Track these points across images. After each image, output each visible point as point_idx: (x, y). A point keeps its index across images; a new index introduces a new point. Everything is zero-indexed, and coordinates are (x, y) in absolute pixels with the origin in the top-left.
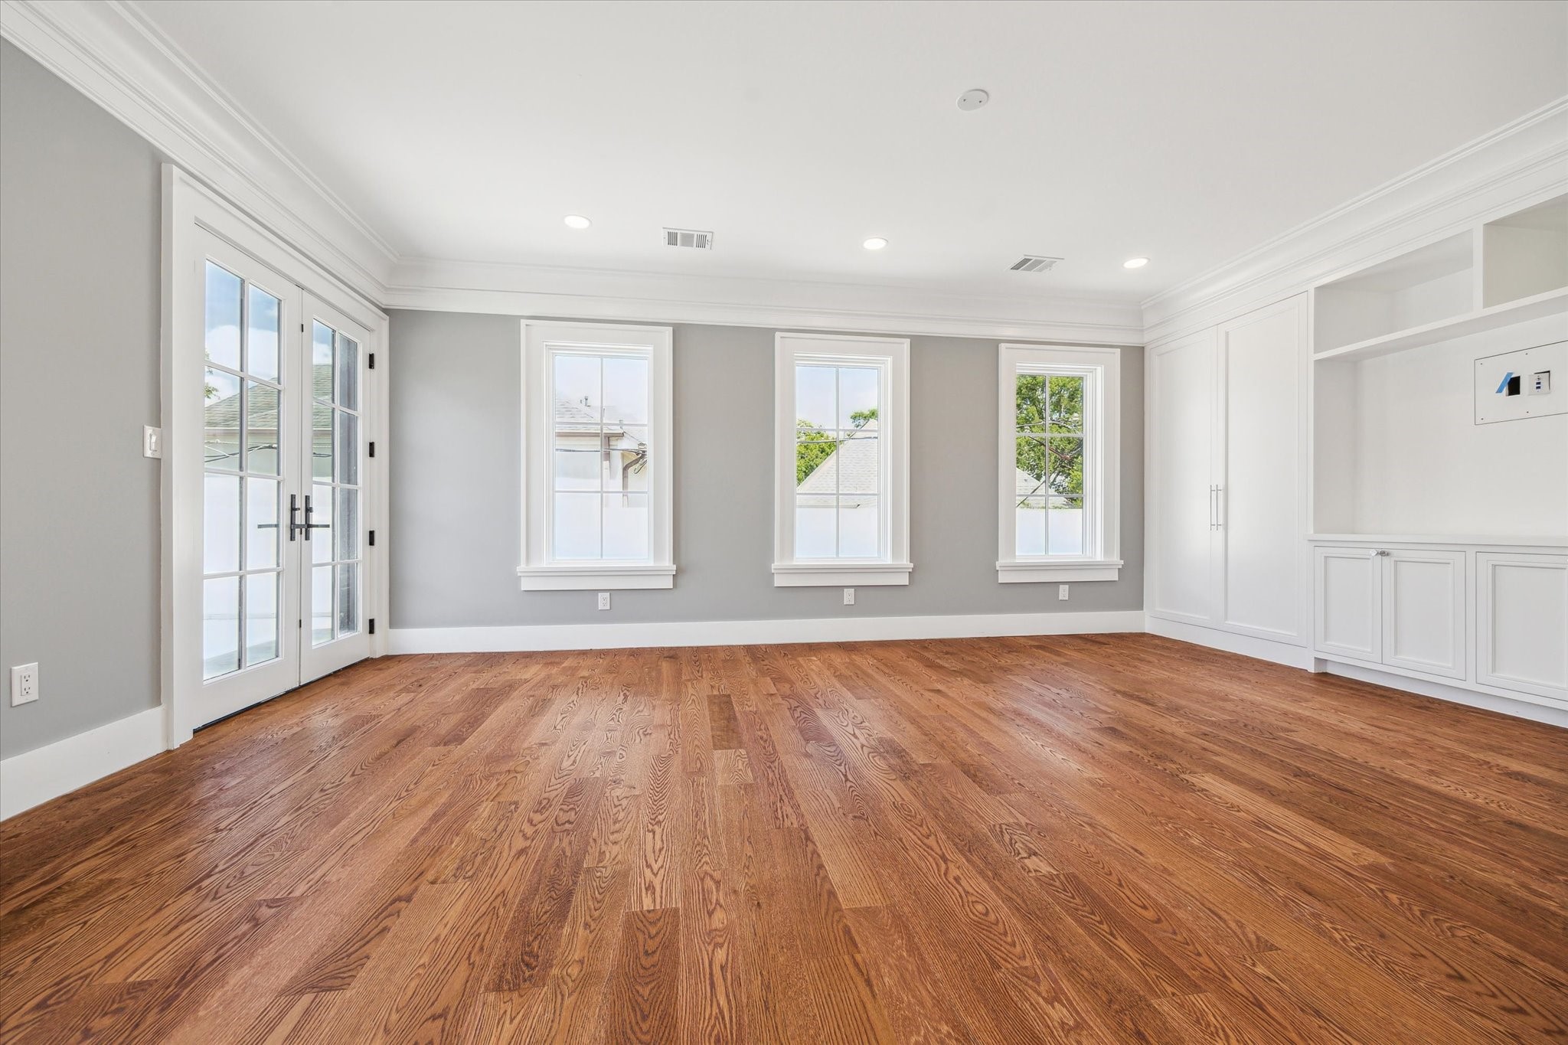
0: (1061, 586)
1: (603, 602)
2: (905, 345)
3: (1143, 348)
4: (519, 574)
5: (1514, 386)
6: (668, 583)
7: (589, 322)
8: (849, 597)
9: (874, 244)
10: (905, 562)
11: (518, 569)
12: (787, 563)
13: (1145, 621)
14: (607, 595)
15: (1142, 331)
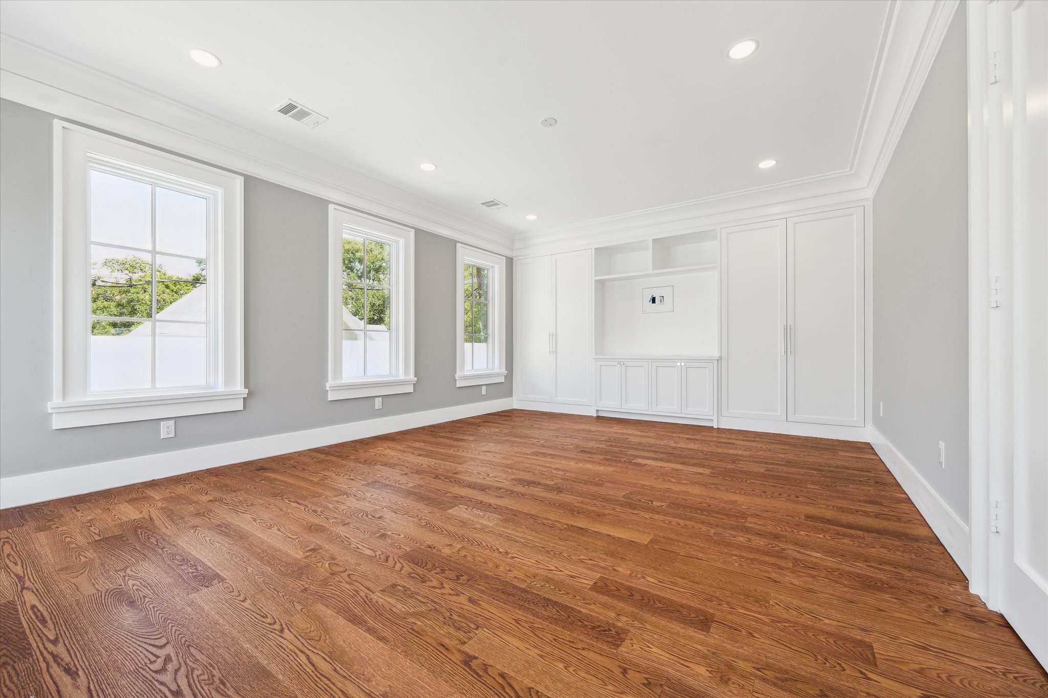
0: (483, 387)
1: (166, 430)
2: (412, 233)
3: (512, 259)
4: (49, 411)
5: (654, 300)
6: (239, 406)
7: (131, 141)
8: (378, 403)
9: (427, 167)
10: (412, 377)
11: (49, 405)
12: (337, 382)
13: (514, 403)
14: (172, 423)
15: (513, 250)
